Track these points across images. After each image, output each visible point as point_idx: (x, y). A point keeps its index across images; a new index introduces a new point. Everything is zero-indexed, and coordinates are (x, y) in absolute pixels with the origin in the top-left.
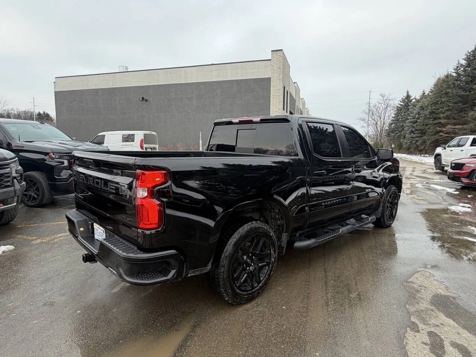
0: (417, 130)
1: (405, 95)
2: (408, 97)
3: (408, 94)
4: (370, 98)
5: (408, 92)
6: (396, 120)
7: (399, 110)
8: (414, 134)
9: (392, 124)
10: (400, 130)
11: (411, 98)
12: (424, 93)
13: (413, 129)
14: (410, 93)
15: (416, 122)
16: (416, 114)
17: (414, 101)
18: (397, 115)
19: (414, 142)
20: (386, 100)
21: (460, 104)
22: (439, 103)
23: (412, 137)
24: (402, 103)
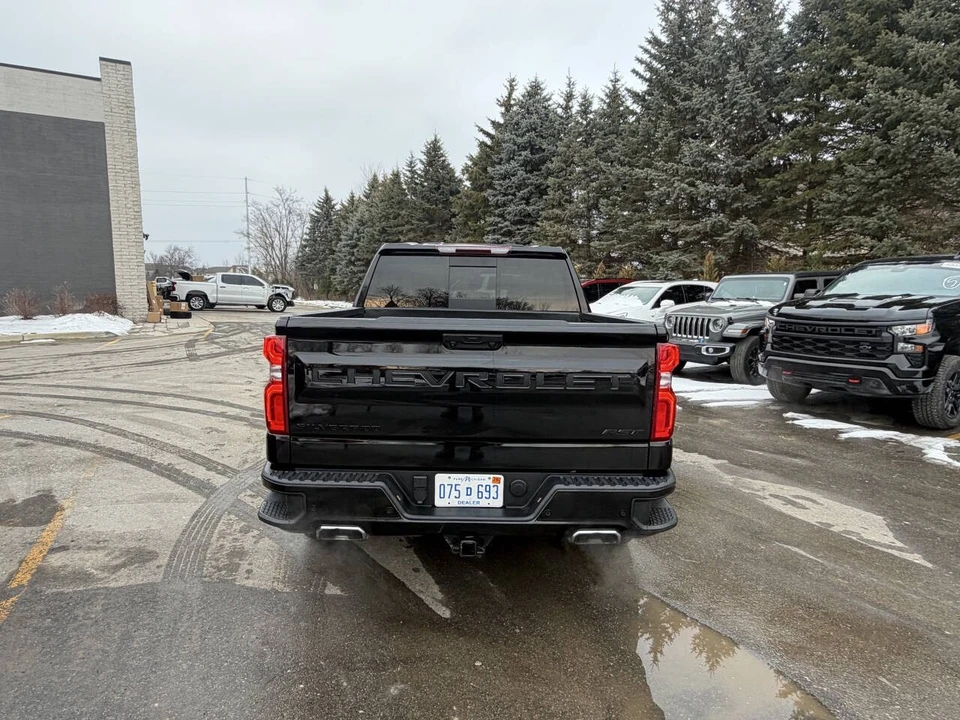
0: (359, 260)
1: (323, 195)
2: (328, 200)
3: (327, 194)
4: (247, 193)
5: (326, 191)
6: (312, 241)
7: (315, 220)
8: (355, 265)
9: (305, 246)
10: (321, 257)
11: (333, 202)
12: (353, 197)
13: (353, 258)
14: (330, 194)
15: (356, 246)
16: (353, 232)
17: (338, 207)
18: (313, 230)
19: (355, 280)
20: (287, 200)
21: (426, 222)
22: (391, 217)
23: (354, 273)
24: (319, 210)
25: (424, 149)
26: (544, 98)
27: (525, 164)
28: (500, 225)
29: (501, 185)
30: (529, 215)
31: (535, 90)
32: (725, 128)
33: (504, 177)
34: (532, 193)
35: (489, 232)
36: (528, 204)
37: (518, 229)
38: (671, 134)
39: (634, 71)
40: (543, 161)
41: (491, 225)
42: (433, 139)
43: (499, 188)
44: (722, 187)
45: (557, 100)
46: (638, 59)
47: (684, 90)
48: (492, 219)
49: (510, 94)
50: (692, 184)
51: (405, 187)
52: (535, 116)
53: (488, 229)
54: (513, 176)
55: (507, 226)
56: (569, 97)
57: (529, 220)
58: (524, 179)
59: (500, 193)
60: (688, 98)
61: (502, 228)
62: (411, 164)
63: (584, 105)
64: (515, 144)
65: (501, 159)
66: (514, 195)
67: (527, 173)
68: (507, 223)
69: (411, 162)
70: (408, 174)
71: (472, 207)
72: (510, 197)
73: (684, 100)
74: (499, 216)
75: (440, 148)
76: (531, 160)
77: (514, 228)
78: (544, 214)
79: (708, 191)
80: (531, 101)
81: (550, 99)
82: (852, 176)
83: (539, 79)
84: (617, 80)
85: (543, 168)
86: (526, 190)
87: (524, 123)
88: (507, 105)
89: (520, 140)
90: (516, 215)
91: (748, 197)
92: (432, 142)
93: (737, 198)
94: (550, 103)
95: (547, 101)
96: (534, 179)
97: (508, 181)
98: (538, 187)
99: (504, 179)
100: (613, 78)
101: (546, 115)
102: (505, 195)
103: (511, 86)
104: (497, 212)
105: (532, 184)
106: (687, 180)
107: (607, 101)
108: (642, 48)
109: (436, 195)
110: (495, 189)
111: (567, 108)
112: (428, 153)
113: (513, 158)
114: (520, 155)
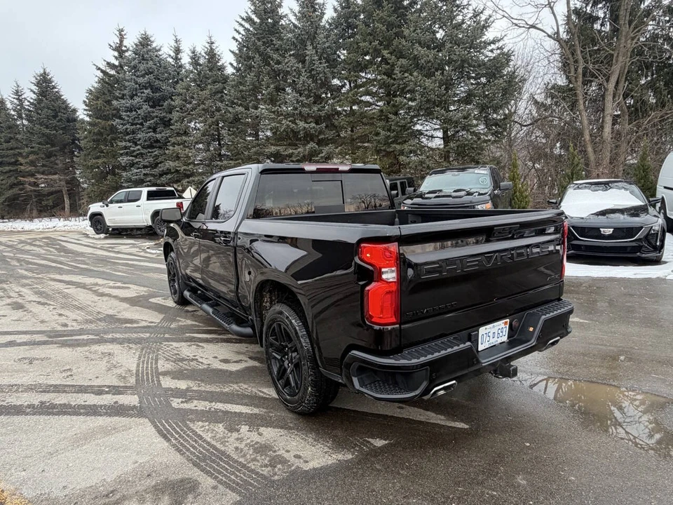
21: (49, 146)
25: (34, 80)
26: (155, 48)
27: (147, 100)
28: (132, 149)
29: (128, 116)
30: (157, 141)
31: (145, 42)
32: (309, 86)
33: (130, 110)
34: (158, 124)
35: (122, 154)
36: (155, 131)
37: (149, 152)
38: (272, 86)
39: (234, 38)
40: (164, 99)
41: (122, 149)
42: (42, 72)
43: (126, 118)
44: (313, 125)
45: (166, 52)
46: (236, 30)
47: (275, 56)
48: (124, 144)
49: (121, 41)
50: (293, 122)
51: (13, 113)
52: (151, 63)
53: (122, 152)
54: (139, 109)
55: (139, 150)
56: (178, 51)
57: (158, 145)
58: (149, 112)
59: (129, 123)
60: (278, 63)
61: (134, 151)
62: (18, 93)
63: (194, 59)
64: (136, 83)
65: (123, 95)
66: (142, 124)
67: (151, 107)
68: (139, 147)
69: (17, 91)
70: (16, 101)
71: (100, 134)
72: (138, 126)
73: (276, 64)
74: (129, 141)
75: (50, 81)
76: (153, 97)
77: (144, 151)
78: (173, 140)
79: (305, 128)
80: (145, 50)
81: (159, 50)
82: (393, 121)
83: (148, 33)
84: (212, 43)
85: (166, 104)
86: (152, 121)
87: (142, 67)
88: (120, 49)
89: (141, 80)
90: (145, 141)
91: (327, 131)
92: (41, 75)
93: (320, 133)
94: (160, 53)
95: (157, 51)
96: (157, 112)
97: (134, 113)
98: (162, 119)
99: (131, 111)
100: (209, 41)
101: (159, 62)
102: (132, 125)
103: (120, 35)
104: (127, 138)
105: (157, 117)
106: (289, 119)
107: (207, 57)
108: (238, 22)
109: (54, 122)
110: (123, 119)
111: (176, 59)
112: (38, 84)
113: (136, 95)
114: (143, 93)
